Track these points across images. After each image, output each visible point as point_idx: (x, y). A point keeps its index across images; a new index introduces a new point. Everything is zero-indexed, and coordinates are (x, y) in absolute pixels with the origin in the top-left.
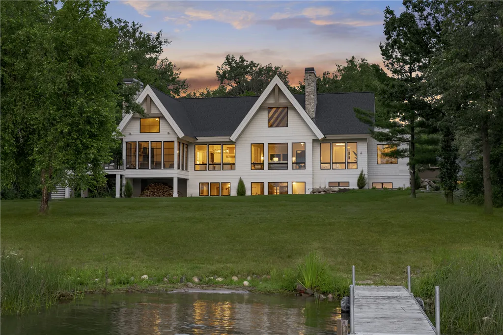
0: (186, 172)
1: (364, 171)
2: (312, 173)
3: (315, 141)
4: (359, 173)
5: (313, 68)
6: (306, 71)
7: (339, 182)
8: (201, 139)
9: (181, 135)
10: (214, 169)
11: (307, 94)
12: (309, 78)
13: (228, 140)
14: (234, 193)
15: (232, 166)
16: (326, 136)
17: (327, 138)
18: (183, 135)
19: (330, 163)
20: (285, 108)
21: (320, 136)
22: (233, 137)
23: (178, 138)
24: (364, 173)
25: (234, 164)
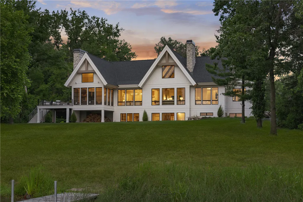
0: (112, 107)
1: (222, 106)
2: (189, 107)
3: (191, 87)
4: (219, 107)
5: (192, 40)
6: (187, 42)
7: (207, 113)
8: (121, 86)
9: (105, 83)
10: (130, 105)
11: (187, 57)
12: (189, 47)
13: (137, 87)
14: (141, 119)
15: (140, 103)
16: (198, 83)
17: (199, 85)
18: (107, 83)
19: (201, 101)
20: (173, 66)
21: (194, 83)
22: (140, 85)
23: (104, 85)
24: (221, 107)
25: (142, 102)
